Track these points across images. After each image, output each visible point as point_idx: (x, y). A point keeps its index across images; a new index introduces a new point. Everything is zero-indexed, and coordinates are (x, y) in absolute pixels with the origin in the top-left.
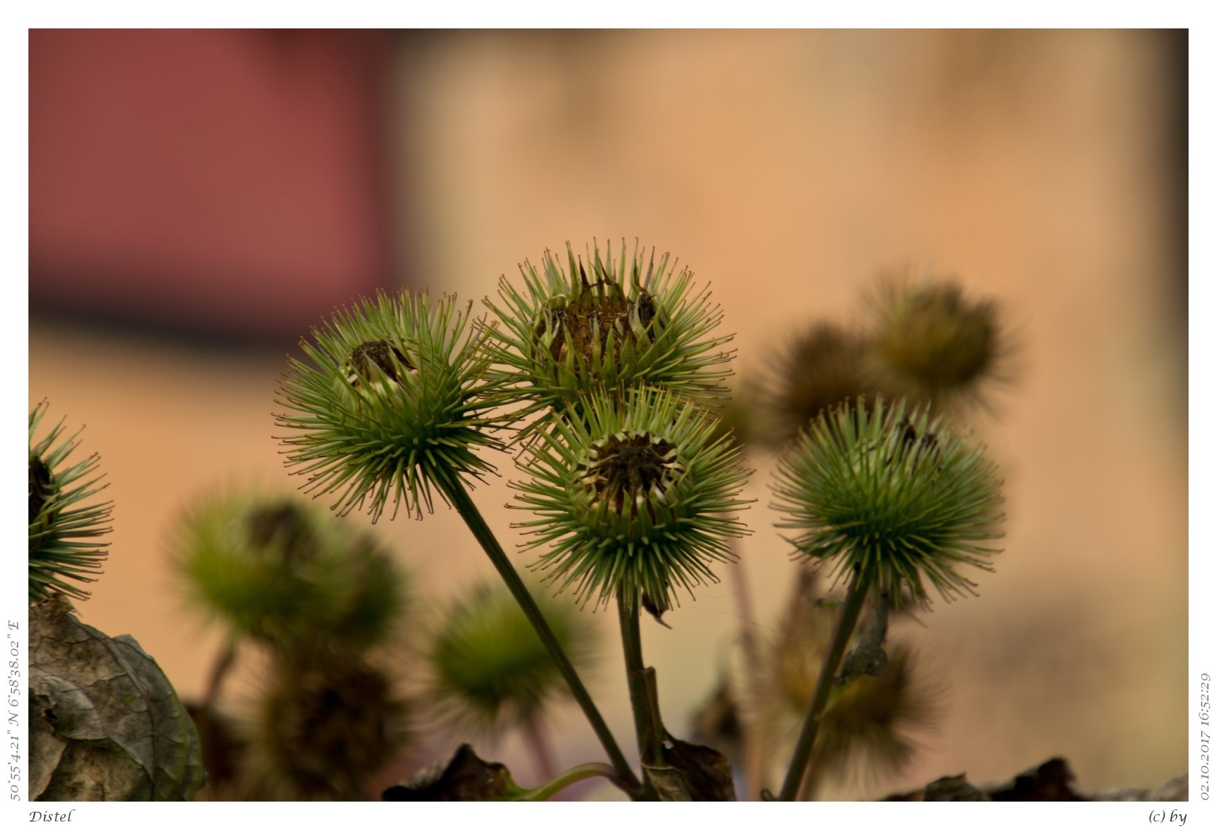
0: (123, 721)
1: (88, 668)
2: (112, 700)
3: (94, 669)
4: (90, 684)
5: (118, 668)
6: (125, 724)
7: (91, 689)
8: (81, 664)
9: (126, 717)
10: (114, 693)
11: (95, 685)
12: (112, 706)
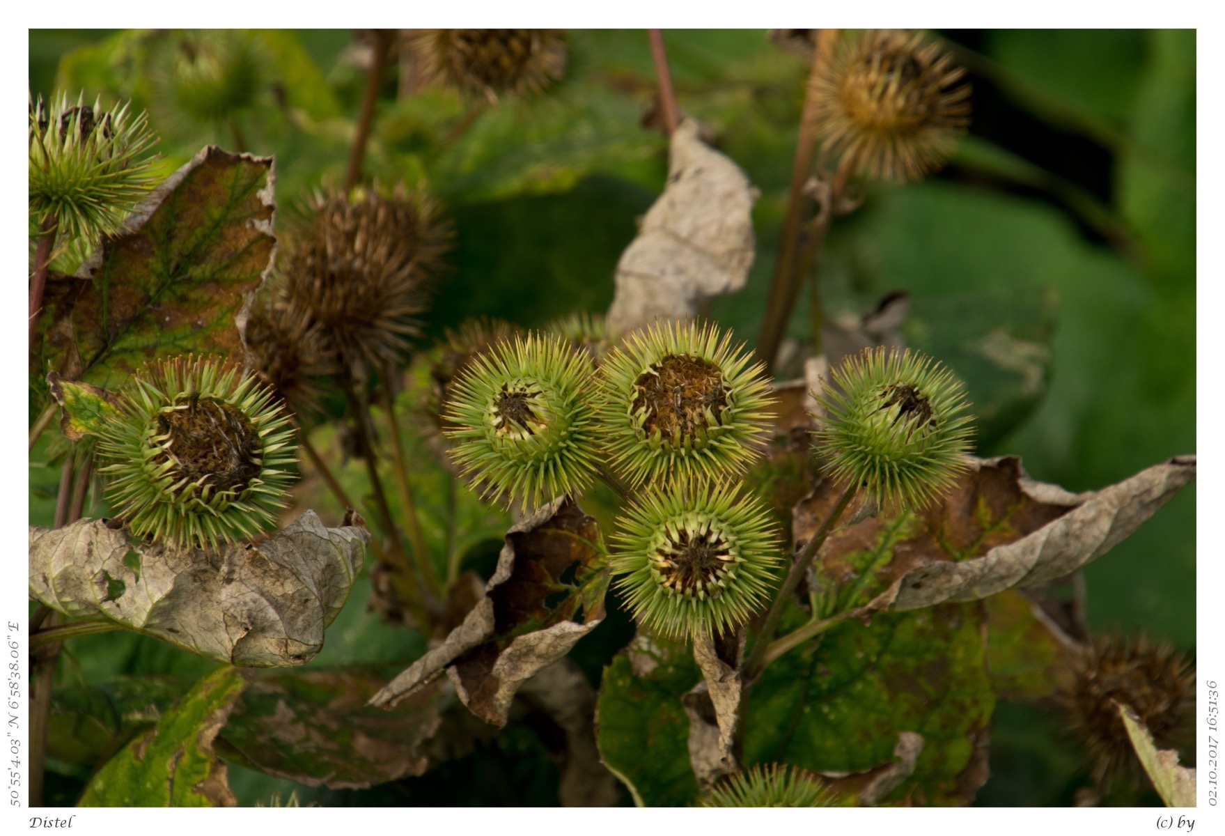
0: (301, 618)
1: (278, 583)
2: (294, 606)
3: (282, 584)
4: (279, 595)
5: (300, 584)
6: (303, 620)
7: (279, 598)
8: (273, 580)
9: (304, 615)
10: (296, 601)
11: (282, 596)
12: (294, 610)
